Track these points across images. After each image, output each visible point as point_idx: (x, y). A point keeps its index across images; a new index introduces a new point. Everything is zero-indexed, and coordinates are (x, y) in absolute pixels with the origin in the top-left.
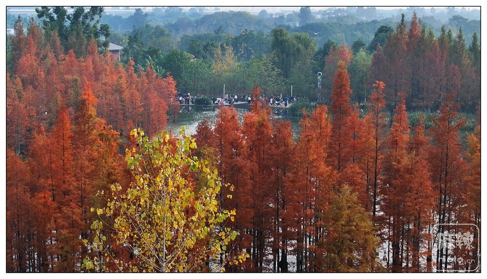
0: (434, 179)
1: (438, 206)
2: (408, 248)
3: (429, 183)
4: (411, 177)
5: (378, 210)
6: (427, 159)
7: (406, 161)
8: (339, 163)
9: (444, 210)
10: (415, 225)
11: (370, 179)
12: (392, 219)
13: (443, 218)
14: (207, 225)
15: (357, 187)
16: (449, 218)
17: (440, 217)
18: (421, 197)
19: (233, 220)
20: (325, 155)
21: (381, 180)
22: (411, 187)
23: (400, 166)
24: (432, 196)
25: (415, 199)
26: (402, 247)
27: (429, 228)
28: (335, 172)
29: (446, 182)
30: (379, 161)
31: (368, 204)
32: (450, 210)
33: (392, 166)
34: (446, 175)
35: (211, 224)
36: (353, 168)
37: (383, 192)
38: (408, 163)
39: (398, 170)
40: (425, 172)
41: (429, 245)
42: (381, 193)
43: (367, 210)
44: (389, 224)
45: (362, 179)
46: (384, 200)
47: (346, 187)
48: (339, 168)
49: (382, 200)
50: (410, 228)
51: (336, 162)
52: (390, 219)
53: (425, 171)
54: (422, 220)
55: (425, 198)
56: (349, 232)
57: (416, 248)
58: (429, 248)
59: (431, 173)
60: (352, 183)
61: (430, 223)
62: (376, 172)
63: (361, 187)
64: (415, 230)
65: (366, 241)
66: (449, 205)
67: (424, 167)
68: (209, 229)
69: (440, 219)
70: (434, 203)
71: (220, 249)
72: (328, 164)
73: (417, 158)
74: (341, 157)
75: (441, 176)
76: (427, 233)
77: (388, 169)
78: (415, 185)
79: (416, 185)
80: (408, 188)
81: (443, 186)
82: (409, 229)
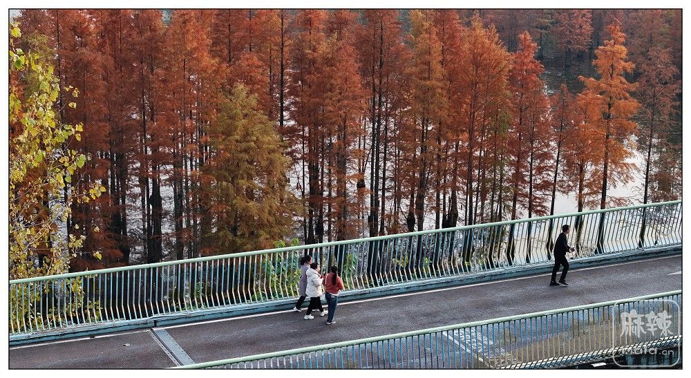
0: (364, 72)
1: (370, 111)
2: (330, 170)
3: (357, 78)
4: (332, 70)
5: (287, 118)
6: (353, 45)
7: (324, 47)
8: (230, 52)
9: (379, 116)
10: (339, 138)
11: (274, 75)
12: (307, 129)
13: (379, 127)
14: (43, 147)
15: (257, 86)
16: (386, 126)
17: (374, 125)
18: (346, 98)
19: (79, 139)
20: (209, 41)
21: (290, 75)
22: (331, 84)
23: (315, 54)
24: (362, 97)
25: (339, 101)
26: (322, 170)
27: (359, 141)
28: (224, 65)
29: (381, 77)
30: (286, 49)
31: (273, 110)
32: (388, 115)
33: (304, 55)
34: (381, 66)
35: (48, 145)
36: (249, 59)
37: (293, 92)
38: (328, 51)
39: (313, 61)
40: (351, 64)
41: (360, 165)
42: (290, 94)
43: (271, 118)
44: (303, 137)
45: (263, 75)
46: (295, 103)
47: (240, 87)
48: (230, 61)
49: (292, 103)
50: (333, 141)
51: (226, 51)
52: (303, 130)
53: (352, 61)
54: (349, 130)
55: (353, 99)
56: (246, 151)
57: (341, 170)
58: (360, 169)
59: (360, 65)
60: (249, 81)
61: (360, 134)
62: (282, 65)
63: (262, 86)
64: (339, 145)
65: (271, 162)
66: (386, 108)
67: (351, 56)
68: (44, 154)
69: (373, 128)
70: (365, 106)
71: (62, 181)
72: (213, 54)
73: (340, 44)
74: (232, 45)
75: (374, 67)
76: (357, 148)
77: (300, 60)
78: (337, 82)
79: (339, 81)
80: (328, 86)
81: (377, 81)
82: (331, 144)
